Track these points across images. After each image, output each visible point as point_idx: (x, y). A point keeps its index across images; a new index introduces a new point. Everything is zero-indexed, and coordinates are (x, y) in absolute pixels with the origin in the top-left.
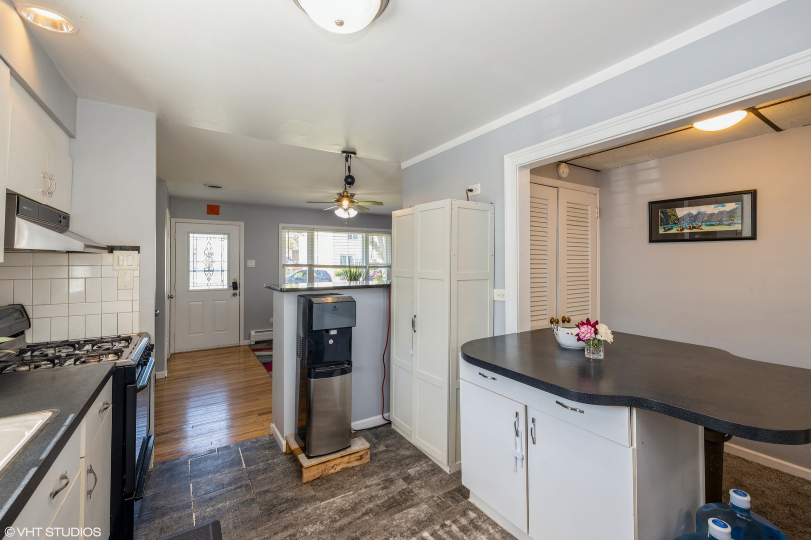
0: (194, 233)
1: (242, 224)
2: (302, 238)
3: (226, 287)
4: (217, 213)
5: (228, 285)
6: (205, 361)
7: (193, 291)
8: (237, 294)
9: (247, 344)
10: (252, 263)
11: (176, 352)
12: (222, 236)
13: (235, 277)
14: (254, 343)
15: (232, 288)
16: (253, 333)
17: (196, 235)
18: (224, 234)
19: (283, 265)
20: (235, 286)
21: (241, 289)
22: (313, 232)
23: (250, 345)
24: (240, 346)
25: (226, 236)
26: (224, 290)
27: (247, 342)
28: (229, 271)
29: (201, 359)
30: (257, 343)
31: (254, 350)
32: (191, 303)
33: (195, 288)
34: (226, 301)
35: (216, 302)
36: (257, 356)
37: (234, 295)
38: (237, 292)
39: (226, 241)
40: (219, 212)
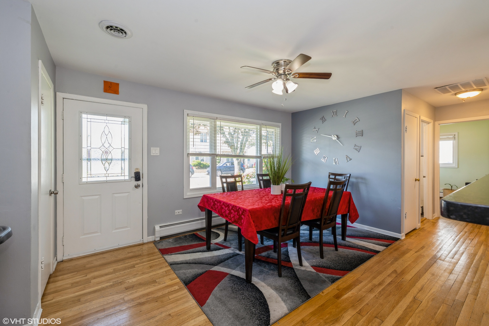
0: (87, 113)
1: (145, 107)
2: (204, 127)
3: (127, 178)
4: (116, 92)
5: (129, 175)
6: (103, 279)
7: (87, 183)
8: (139, 186)
9: (151, 240)
10: (155, 151)
11: (64, 258)
12: (122, 119)
13: (138, 166)
14: (159, 239)
15: (134, 179)
16: (157, 228)
17: (90, 116)
18: (125, 117)
19: (188, 154)
20: (137, 177)
21: (145, 180)
22: (216, 121)
23: (155, 242)
24: (143, 244)
25: (127, 120)
26: (125, 181)
27: (151, 238)
28: (130, 159)
29: (96, 274)
30: (162, 238)
31: (164, 252)
32: (84, 198)
33: (90, 180)
34: (127, 194)
35: (116, 195)
36: (171, 264)
37: (137, 187)
38: (140, 183)
39: (127, 126)
40: (118, 91)
